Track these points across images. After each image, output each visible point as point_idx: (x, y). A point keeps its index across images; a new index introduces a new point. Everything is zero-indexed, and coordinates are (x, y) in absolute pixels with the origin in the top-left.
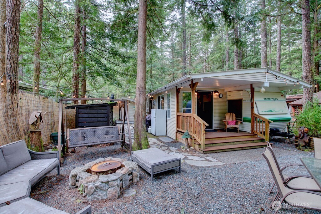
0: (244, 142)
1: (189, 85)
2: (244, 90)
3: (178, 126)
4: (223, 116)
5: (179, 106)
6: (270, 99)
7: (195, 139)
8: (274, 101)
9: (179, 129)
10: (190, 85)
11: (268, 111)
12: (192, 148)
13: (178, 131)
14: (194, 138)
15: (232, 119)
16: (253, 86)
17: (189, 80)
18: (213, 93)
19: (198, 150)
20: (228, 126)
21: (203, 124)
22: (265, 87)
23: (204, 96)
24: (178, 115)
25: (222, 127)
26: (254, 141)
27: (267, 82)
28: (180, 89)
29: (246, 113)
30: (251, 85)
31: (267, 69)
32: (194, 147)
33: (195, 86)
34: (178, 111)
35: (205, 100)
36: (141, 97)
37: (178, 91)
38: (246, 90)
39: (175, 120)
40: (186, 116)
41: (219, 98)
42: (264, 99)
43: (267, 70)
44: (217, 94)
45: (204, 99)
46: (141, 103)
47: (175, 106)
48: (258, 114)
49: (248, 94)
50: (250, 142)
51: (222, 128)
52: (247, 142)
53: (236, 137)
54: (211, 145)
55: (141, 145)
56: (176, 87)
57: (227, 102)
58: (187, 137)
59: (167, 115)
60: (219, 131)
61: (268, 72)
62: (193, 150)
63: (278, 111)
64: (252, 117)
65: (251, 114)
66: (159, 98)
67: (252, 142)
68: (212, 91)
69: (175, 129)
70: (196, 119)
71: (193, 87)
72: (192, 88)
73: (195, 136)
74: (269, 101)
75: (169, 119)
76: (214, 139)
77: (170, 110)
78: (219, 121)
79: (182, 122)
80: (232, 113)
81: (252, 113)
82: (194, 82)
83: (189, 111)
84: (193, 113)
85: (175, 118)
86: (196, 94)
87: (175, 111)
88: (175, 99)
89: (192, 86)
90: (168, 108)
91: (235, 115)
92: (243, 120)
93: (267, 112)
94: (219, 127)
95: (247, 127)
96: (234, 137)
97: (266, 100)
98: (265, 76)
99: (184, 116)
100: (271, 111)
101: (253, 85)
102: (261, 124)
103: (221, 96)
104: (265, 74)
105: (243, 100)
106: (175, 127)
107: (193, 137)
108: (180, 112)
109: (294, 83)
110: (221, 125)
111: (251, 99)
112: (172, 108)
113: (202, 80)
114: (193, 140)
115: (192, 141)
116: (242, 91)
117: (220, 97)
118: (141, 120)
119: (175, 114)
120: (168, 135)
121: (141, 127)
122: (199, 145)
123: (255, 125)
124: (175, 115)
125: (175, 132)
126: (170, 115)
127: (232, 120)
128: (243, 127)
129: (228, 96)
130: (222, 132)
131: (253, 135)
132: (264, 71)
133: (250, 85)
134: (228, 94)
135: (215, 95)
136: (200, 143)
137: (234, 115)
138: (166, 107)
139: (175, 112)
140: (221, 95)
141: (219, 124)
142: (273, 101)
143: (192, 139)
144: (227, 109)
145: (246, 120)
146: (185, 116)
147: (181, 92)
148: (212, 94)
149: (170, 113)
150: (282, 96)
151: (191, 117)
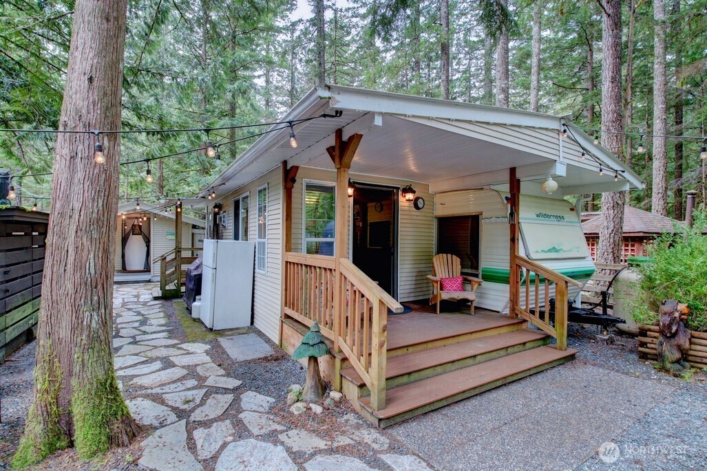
0: (502, 353)
1: (328, 150)
2: (488, 187)
3: (289, 300)
4: (424, 262)
5: (293, 231)
6: (548, 216)
7: (345, 360)
8: (556, 223)
9: (289, 312)
10: (330, 150)
11: (549, 251)
12: (335, 395)
13: (287, 317)
14: (341, 351)
15: (451, 272)
16: (518, 175)
17: (325, 116)
18: (400, 193)
19: (358, 408)
20: (445, 296)
21: (381, 302)
22: (556, 178)
23: (368, 205)
24: (287, 262)
25: (421, 294)
26: (527, 345)
27: (561, 163)
28: (296, 168)
29: (493, 256)
30: (513, 171)
31: (563, 122)
32: (341, 391)
33: (349, 153)
34: (288, 247)
35: (374, 216)
36: (80, 175)
37: (290, 175)
38: (492, 187)
39: (280, 277)
40: (315, 267)
41: (414, 209)
42: (538, 216)
43: (564, 125)
44: (410, 196)
45: (369, 214)
46: (77, 206)
47: (280, 231)
48: (526, 258)
49: (499, 199)
50: (516, 349)
51: (421, 298)
52: (510, 350)
53: (474, 336)
54: (405, 379)
55: (70, 424)
56: (285, 163)
57: (435, 224)
58: (312, 352)
59: (256, 258)
60: (416, 310)
61: (565, 131)
62: (338, 403)
63: (570, 251)
64: (511, 267)
65: (509, 258)
66: (237, 204)
67: (521, 347)
68: (398, 188)
69: (279, 308)
70: (351, 278)
71: (341, 157)
72: (337, 160)
73: (345, 346)
74: (545, 221)
75: (262, 272)
76: (411, 349)
77: (264, 243)
78: (414, 278)
79: (302, 288)
80: (449, 256)
81: (514, 255)
82: (345, 138)
83: (327, 249)
84: (342, 256)
85: (280, 272)
86: (350, 191)
87: (280, 246)
88: (280, 206)
89: (337, 153)
90: (260, 237)
91: (459, 260)
92: (480, 276)
93: (547, 252)
94: (412, 295)
95: (496, 297)
96: (469, 336)
97: (542, 220)
98: (555, 141)
99: (306, 266)
100: (554, 250)
101: (517, 171)
102: (532, 288)
103: (420, 203)
104: (556, 136)
105: (484, 215)
106: (279, 303)
107: (336, 349)
108: (296, 250)
109: (614, 175)
110: (419, 290)
111: (512, 214)
112: (270, 236)
113: (378, 121)
114: (338, 362)
115: (333, 365)
116: (482, 191)
117: (417, 207)
118: (71, 291)
119: (280, 257)
120: (257, 324)
121: (73, 330)
122: (362, 386)
123: (522, 290)
124: (280, 262)
125: (278, 317)
126: (264, 259)
127: (451, 276)
128: (481, 295)
129: (438, 206)
130: (425, 314)
131: (518, 323)
132: (555, 125)
133: (508, 172)
134: (438, 199)
135: (404, 200)
136: (367, 379)
137: (457, 260)
138: (254, 233)
139: (280, 251)
140: (420, 201)
141: (413, 286)
142: (553, 221)
143: (334, 357)
144: (435, 241)
145: (490, 277)
146: (311, 266)
147: (302, 181)
148: (395, 197)
149: (264, 255)
150: (572, 210)
151: (331, 270)
